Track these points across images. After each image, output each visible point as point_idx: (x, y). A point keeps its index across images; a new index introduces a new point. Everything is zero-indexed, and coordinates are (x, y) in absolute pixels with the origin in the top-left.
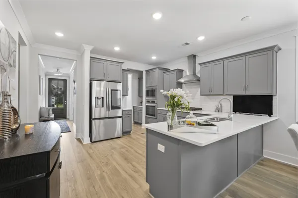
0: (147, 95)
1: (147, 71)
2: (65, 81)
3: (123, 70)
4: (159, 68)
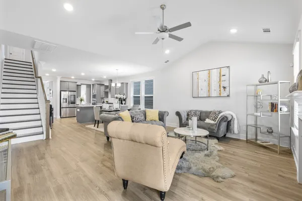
3: (77, 85)
4: (98, 84)
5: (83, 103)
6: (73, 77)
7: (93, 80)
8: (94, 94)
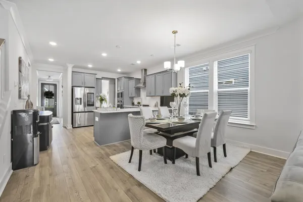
0: (118, 97)
1: (118, 79)
2: (55, 85)
3: (96, 79)
4: (125, 77)
5: (104, 105)
6: (90, 66)
7: (119, 70)
8: (120, 91)
